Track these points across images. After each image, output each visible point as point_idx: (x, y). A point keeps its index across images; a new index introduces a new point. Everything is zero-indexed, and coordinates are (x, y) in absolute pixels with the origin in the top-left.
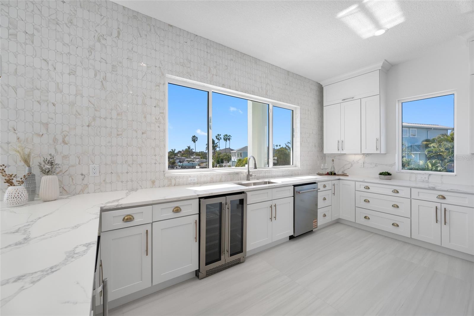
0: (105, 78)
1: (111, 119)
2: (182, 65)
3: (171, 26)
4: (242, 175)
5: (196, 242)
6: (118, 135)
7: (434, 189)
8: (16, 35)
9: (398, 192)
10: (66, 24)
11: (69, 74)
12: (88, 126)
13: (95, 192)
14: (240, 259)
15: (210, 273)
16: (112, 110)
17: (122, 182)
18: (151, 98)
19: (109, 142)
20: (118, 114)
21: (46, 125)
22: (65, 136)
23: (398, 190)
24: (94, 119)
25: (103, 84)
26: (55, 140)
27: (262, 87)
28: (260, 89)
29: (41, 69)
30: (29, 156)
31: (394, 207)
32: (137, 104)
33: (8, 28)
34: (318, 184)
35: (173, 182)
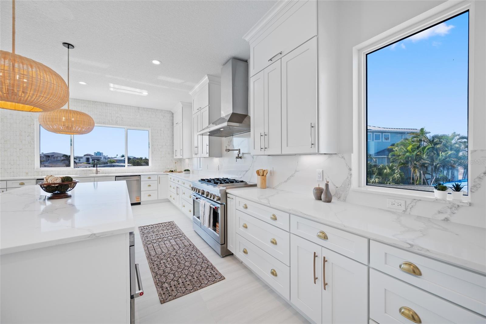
18: (25, 132)
34: (142, 175)
35: (41, 174)
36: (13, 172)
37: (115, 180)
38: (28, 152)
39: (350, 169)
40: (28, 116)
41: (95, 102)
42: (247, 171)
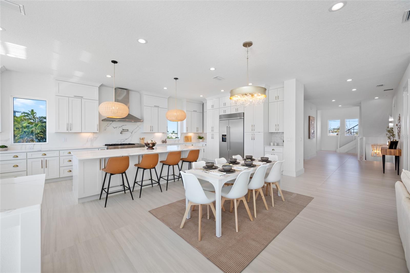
7: (40, 151)
9: (17, 157)
23: (18, 156)
31: (15, 167)
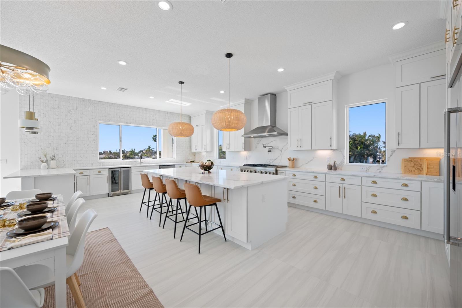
0: (72, 126)
1: (74, 140)
2: (105, 117)
3: (100, 101)
4: (138, 162)
5: (107, 183)
6: (77, 146)
8: (40, 115)
10: (57, 108)
11: (58, 126)
12: (65, 143)
13: (68, 167)
14: (128, 192)
15: (114, 195)
16: (74, 137)
17: (79, 164)
18: (91, 131)
19: (74, 149)
20: (77, 138)
21: (50, 144)
22: (57, 148)
24: (67, 141)
25: (71, 128)
26: (54, 149)
27: (150, 121)
28: (149, 123)
29: (49, 125)
30: (46, 154)
32: (85, 134)
33: (38, 113)
34: (176, 165)
35: (101, 164)
36: (83, 163)
37: (159, 169)
38: (93, 147)
39: (344, 156)
40: (93, 119)
41: (138, 108)
42: (275, 159)
